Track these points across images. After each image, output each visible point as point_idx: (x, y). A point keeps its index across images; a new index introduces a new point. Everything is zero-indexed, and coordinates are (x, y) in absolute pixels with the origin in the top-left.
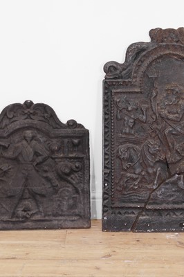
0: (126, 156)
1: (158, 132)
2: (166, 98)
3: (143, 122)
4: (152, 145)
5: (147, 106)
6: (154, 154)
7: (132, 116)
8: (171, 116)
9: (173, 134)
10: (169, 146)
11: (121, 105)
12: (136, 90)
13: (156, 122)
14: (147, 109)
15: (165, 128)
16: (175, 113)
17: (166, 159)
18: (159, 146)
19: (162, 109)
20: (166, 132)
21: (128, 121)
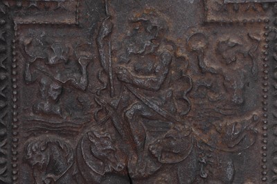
0: (44, 159)
1: (111, 112)
2: (132, 38)
3: (79, 89)
4: (98, 139)
5: (89, 54)
6: (103, 159)
7: (58, 77)
8: (140, 79)
9: (144, 117)
10: (134, 143)
11: (35, 53)
12: (67, 21)
13: (107, 90)
14: (90, 63)
15: (128, 103)
16: (149, 73)
17: (126, 168)
18: (114, 143)
19: (121, 62)
20: (130, 112)
21: (48, 87)
